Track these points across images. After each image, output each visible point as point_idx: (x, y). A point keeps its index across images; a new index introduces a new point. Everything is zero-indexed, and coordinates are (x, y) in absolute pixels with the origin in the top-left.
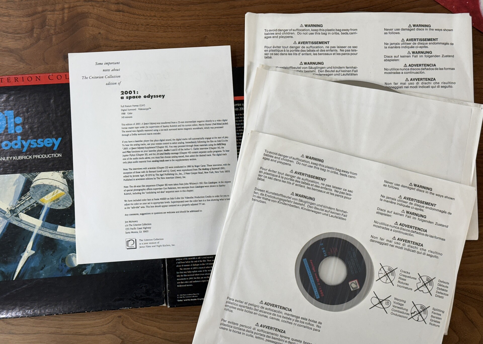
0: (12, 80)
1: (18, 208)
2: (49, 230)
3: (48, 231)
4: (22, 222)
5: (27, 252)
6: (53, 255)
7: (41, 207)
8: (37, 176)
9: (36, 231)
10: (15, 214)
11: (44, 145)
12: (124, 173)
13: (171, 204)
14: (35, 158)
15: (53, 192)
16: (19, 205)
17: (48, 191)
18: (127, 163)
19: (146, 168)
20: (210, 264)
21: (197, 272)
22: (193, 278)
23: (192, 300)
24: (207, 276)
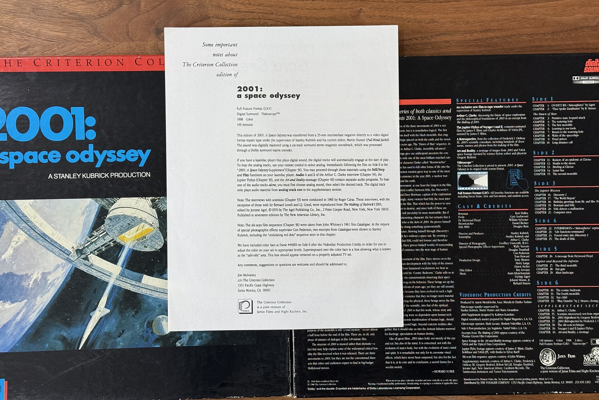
0: (83, 62)
1: (87, 247)
2: (131, 281)
3: (129, 282)
4: (92, 267)
5: (100, 311)
6: (136, 317)
7: (119, 247)
8: (115, 202)
9: (112, 282)
10: (83, 256)
11: (126, 159)
12: (239, 205)
13: (303, 252)
14: (113, 177)
15: (137, 227)
16: (89, 243)
17: (130, 224)
18: (243, 191)
19: (269, 200)
20: (354, 339)
21: (336, 349)
22: (331, 358)
23: (327, 389)
24: (350, 356)
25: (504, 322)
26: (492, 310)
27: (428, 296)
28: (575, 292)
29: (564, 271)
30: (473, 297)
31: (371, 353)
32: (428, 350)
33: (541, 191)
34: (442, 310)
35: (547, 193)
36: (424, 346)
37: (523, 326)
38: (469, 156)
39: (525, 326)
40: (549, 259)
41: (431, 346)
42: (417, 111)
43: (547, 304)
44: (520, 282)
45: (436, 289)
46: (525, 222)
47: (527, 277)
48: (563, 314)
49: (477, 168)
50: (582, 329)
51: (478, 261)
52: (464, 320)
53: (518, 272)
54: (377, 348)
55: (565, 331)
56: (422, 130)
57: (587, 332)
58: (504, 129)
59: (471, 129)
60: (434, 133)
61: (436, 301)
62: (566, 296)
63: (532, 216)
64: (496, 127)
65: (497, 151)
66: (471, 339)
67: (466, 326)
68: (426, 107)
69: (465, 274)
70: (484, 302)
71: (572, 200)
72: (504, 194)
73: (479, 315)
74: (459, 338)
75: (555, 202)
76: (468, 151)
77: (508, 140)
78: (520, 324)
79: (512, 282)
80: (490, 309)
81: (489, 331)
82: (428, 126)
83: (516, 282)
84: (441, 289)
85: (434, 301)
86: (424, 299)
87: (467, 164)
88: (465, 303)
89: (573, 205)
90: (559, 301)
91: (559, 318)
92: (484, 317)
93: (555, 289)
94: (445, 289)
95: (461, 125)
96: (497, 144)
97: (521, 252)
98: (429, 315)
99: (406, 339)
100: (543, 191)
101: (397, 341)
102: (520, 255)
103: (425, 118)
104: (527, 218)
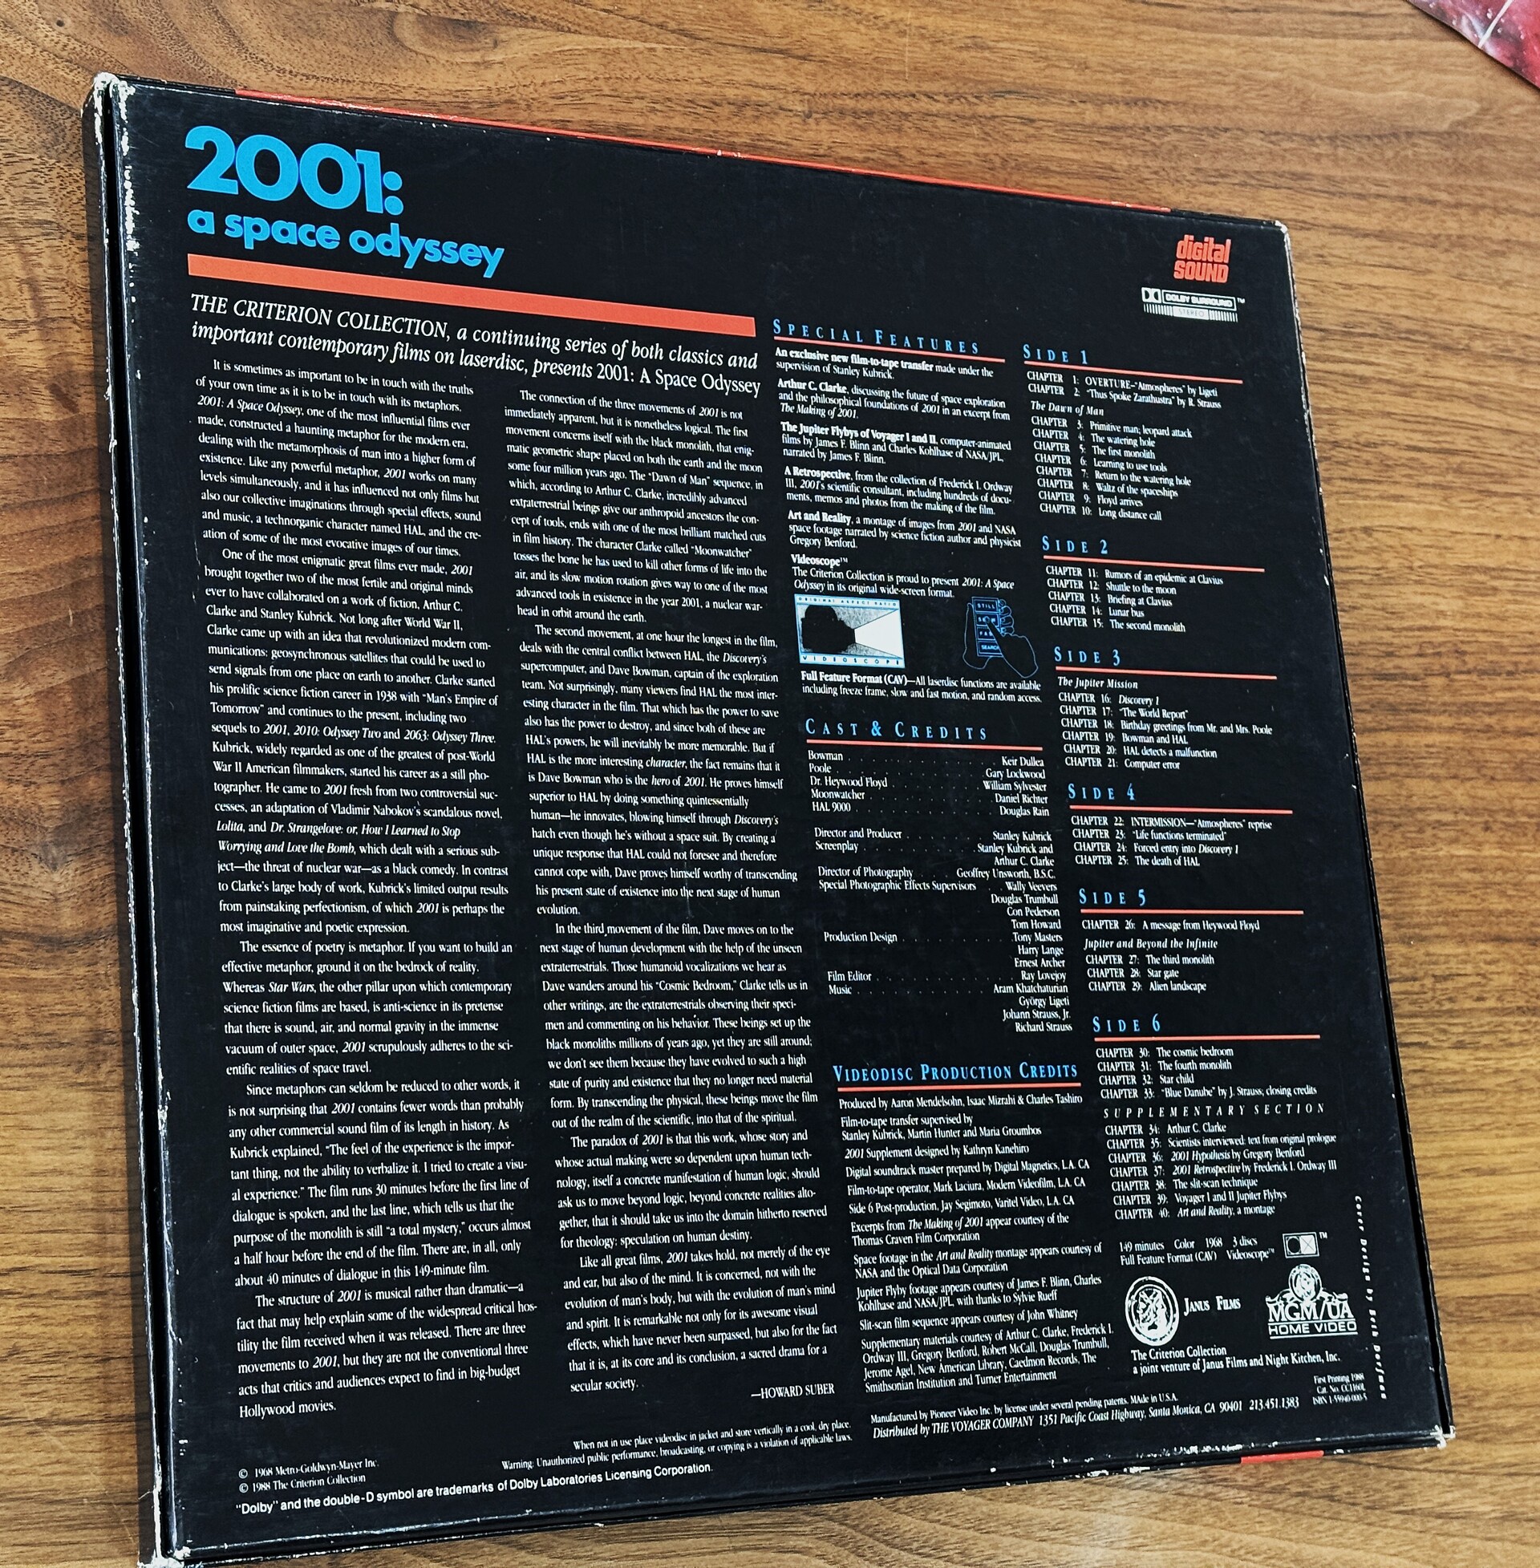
20: (438, 1271)
21: (359, 1318)
22: (340, 1361)
23: (329, 1501)
24: (420, 1346)
25: (997, 1177)
26: (951, 1134)
27: (718, 1081)
28: (1216, 1059)
29: (1175, 980)
30: (880, 1083)
31: (508, 1329)
32: (733, 1305)
33: (1080, 683)
34: (773, 1137)
35: (1097, 692)
36: (714, 1287)
37: (1059, 1193)
38: (832, 537)
39: (1067, 1191)
40: (1122, 935)
41: (743, 1285)
42: (637, 351)
43: (1134, 1104)
44: (1037, 1021)
45: (748, 1052)
46: (1038, 793)
47: (1058, 1003)
48: (1187, 1143)
49: (860, 583)
50: (1252, 1196)
51: (891, 939)
52: (857, 1174)
53: (1027, 983)
54: (531, 1307)
55: (1200, 1206)
56: (658, 425)
57: (1270, 1210)
58: (942, 447)
59: (829, 437)
60: (702, 437)
61: (752, 1101)
62: (1189, 1072)
63: (1059, 776)
64: (915, 439)
65: (926, 526)
66: (888, 1250)
67: (864, 1200)
68: (670, 338)
69: (847, 991)
70: (922, 1103)
71: (1178, 721)
72: (960, 690)
73: (908, 1152)
74: (845, 1251)
75: (1125, 725)
76: (826, 517)
77: (957, 491)
78: (1049, 1184)
79: (1012, 1022)
80: (944, 1127)
81: (946, 1216)
82: (679, 410)
83: (1023, 1021)
84: (765, 1052)
85: (744, 1099)
86: (703, 1091)
87: (826, 568)
88: (857, 1105)
89: (1183, 741)
90: (1169, 1093)
91: (1178, 1156)
92: (927, 1162)
93: (1151, 1047)
94: (781, 1052)
95: (796, 419)
96: (924, 501)
97: (1033, 906)
98: (728, 1157)
99: (647, 1260)
100: (1085, 684)
101: (611, 1272)
102: (1027, 919)
103: (667, 380)
104: (1040, 782)
